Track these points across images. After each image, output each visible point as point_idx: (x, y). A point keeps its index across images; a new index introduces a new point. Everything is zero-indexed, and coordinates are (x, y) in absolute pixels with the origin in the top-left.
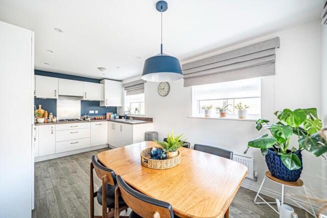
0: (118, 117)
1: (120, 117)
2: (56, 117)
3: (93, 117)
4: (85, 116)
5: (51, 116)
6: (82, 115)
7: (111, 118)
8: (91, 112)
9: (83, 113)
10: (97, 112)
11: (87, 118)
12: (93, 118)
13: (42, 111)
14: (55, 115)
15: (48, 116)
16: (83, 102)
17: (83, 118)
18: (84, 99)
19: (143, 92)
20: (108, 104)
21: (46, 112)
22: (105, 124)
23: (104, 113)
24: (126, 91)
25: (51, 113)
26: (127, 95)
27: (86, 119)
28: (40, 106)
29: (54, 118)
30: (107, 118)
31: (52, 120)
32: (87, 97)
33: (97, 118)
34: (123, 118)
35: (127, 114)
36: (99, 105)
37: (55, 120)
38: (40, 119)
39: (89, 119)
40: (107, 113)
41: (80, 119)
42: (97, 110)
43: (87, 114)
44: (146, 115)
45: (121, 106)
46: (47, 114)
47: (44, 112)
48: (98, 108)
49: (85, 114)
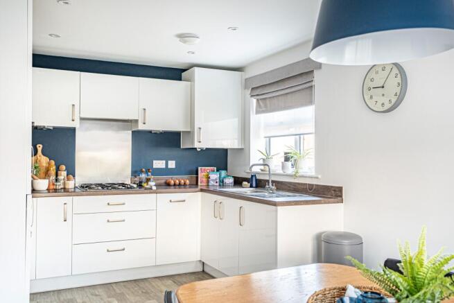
0: (230, 181)
1: (238, 182)
2: (74, 176)
3: (163, 179)
4: (143, 176)
5: (63, 174)
6: (135, 173)
7: (211, 183)
8: (159, 164)
9: (138, 169)
11: (148, 180)
13: (44, 161)
14: (71, 172)
15: (57, 175)
16: (137, 135)
17: (137, 179)
18: (141, 127)
19: (311, 102)
20: (204, 141)
21: (53, 162)
22: (195, 201)
23: (193, 167)
24: (254, 101)
25: (63, 167)
26: (257, 112)
27: (144, 184)
29: (68, 180)
30: (199, 184)
31: (64, 184)
32: (146, 122)
33: (172, 182)
34: (245, 183)
35: (258, 173)
36: (178, 145)
37: (70, 185)
38: (39, 180)
39: (152, 183)
40: (199, 168)
41: (130, 183)
42: (172, 160)
43: (147, 171)
44: (320, 177)
45: (240, 147)
46: (53, 169)
47: (49, 164)
48: (174, 152)
49: (142, 172)
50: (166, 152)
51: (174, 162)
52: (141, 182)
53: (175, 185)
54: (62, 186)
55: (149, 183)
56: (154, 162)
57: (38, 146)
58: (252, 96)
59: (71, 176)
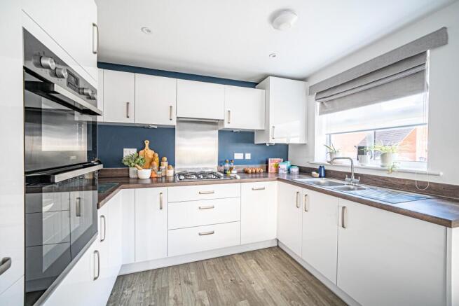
1: (304, 171)
2: (174, 165)
3: (242, 167)
4: (227, 166)
5: (165, 164)
6: (221, 163)
7: (281, 171)
8: (238, 156)
9: (223, 160)
10: (248, 156)
11: (231, 169)
12: (241, 169)
13: (150, 153)
14: (172, 163)
15: (160, 165)
16: (222, 133)
17: (222, 168)
18: (226, 126)
19: (421, 88)
20: (276, 137)
21: (157, 155)
22: (272, 188)
23: (264, 159)
24: (318, 104)
25: (165, 159)
27: (228, 172)
28: (147, 143)
29: (169, 169)
30: (269, 171)
31: (165, 172)
32: (231, 121)
33: (250, 171)
34: (314, 173)
35: (326, 165)
36: (252, 142)
37: (170, 173)
38: (143, 170)
39: (234, 172)
40: (270, 159)
41: (216, 171)
42: (248, 153)
43: (230, 162)
44: (441, 174)
45: (304, 143)
46: (157, 159)
47: (154, 155)
48: (250, 147)
49: (226, 162)
50: (244, 146)
51: (249, 154)
52: (225, 170)
53: (252, 173)
54: (163, 174)
55: (232, 172)
56: (235, 154)
57: (145, 142)
58: (316, 100)
59: (171, 166)
